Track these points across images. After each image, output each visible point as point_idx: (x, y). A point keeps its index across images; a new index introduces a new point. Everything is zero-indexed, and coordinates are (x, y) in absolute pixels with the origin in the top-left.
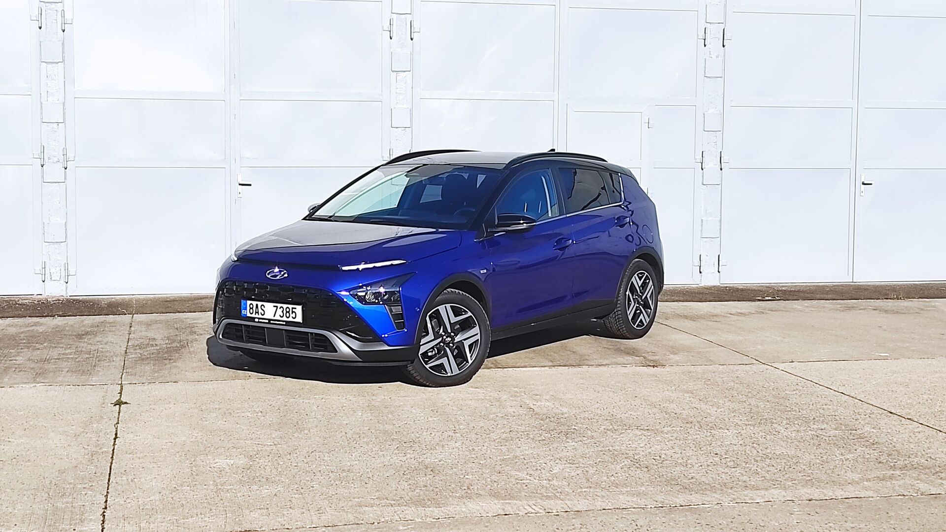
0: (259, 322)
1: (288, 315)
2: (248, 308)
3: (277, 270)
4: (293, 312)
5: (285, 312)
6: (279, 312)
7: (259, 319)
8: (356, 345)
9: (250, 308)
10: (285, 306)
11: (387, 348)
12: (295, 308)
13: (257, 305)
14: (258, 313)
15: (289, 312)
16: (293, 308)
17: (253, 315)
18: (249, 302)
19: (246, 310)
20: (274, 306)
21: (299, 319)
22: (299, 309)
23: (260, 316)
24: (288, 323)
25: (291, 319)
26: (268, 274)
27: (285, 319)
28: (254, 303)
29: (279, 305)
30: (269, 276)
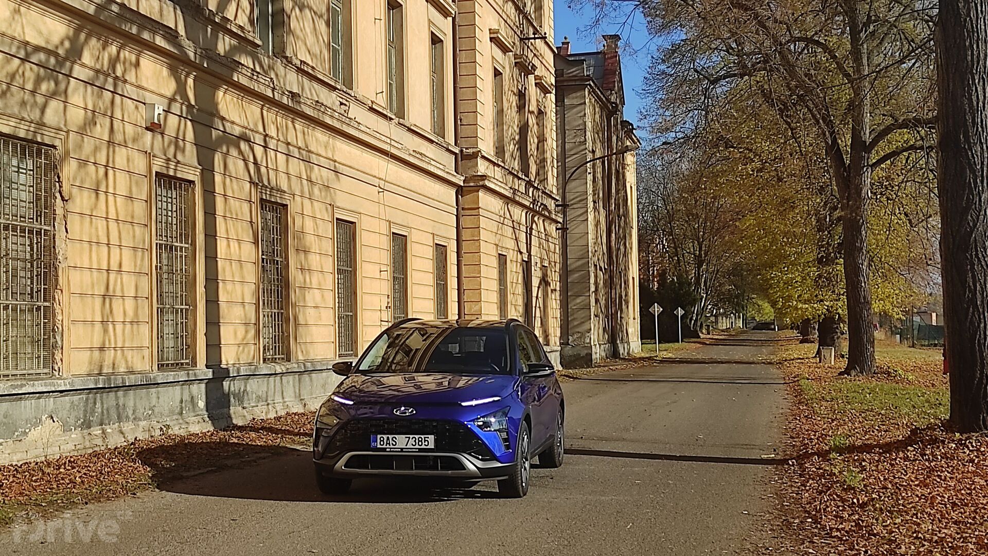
0: (390, 451)
1: (420, 443)
2: (379, 441)
3: (403, 408)
4: (425, 441)
5: (417, 441)
6: (412, 441)
7: (391, 448)
8: (480, 464)
9: (381, 441)
10: (417, 437)
11: (500, 465)
12: (428, 438)
13: (388, 438)
14: (389, 444)
15: (421, 441)
16: (425, 438)
17: (384, 446)
18: (379, 436)
19: (377, 442)
20: (406, 437)
21: (431, 446)
22: (431, 438)
23: (392, 446)
24: (421, 450)
25: (423, 447)
26: (396, 412)
27: (417, 446)
28: (385, 437)
29: (411, 436)
30: (398, 413)
